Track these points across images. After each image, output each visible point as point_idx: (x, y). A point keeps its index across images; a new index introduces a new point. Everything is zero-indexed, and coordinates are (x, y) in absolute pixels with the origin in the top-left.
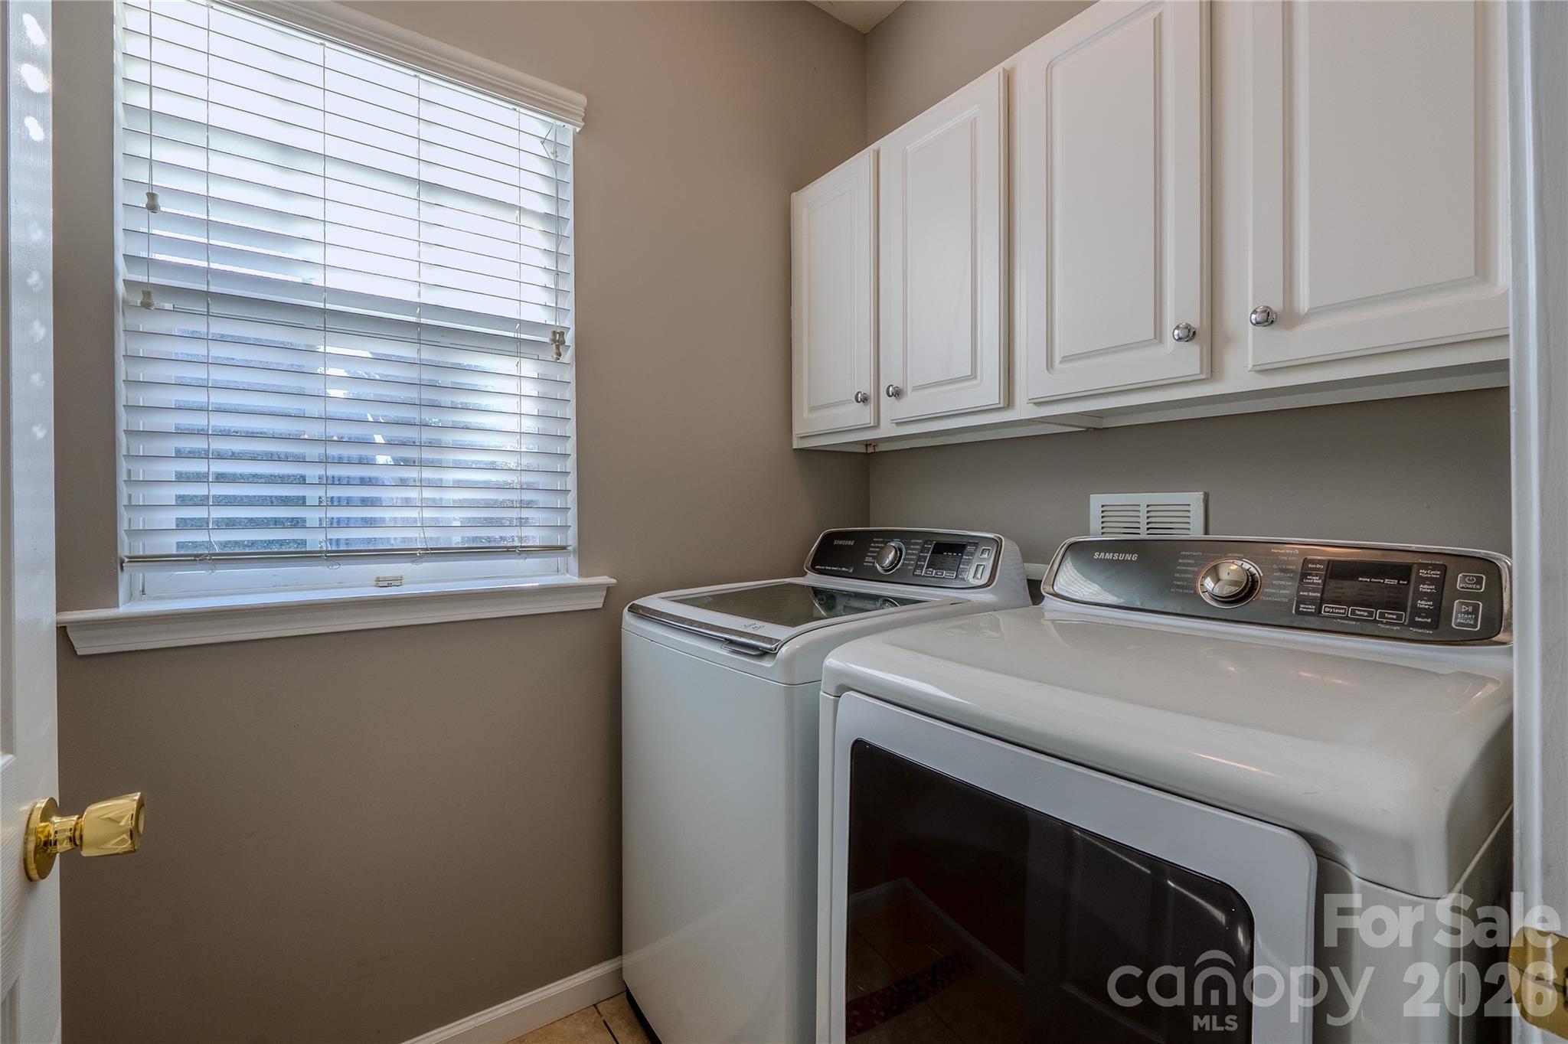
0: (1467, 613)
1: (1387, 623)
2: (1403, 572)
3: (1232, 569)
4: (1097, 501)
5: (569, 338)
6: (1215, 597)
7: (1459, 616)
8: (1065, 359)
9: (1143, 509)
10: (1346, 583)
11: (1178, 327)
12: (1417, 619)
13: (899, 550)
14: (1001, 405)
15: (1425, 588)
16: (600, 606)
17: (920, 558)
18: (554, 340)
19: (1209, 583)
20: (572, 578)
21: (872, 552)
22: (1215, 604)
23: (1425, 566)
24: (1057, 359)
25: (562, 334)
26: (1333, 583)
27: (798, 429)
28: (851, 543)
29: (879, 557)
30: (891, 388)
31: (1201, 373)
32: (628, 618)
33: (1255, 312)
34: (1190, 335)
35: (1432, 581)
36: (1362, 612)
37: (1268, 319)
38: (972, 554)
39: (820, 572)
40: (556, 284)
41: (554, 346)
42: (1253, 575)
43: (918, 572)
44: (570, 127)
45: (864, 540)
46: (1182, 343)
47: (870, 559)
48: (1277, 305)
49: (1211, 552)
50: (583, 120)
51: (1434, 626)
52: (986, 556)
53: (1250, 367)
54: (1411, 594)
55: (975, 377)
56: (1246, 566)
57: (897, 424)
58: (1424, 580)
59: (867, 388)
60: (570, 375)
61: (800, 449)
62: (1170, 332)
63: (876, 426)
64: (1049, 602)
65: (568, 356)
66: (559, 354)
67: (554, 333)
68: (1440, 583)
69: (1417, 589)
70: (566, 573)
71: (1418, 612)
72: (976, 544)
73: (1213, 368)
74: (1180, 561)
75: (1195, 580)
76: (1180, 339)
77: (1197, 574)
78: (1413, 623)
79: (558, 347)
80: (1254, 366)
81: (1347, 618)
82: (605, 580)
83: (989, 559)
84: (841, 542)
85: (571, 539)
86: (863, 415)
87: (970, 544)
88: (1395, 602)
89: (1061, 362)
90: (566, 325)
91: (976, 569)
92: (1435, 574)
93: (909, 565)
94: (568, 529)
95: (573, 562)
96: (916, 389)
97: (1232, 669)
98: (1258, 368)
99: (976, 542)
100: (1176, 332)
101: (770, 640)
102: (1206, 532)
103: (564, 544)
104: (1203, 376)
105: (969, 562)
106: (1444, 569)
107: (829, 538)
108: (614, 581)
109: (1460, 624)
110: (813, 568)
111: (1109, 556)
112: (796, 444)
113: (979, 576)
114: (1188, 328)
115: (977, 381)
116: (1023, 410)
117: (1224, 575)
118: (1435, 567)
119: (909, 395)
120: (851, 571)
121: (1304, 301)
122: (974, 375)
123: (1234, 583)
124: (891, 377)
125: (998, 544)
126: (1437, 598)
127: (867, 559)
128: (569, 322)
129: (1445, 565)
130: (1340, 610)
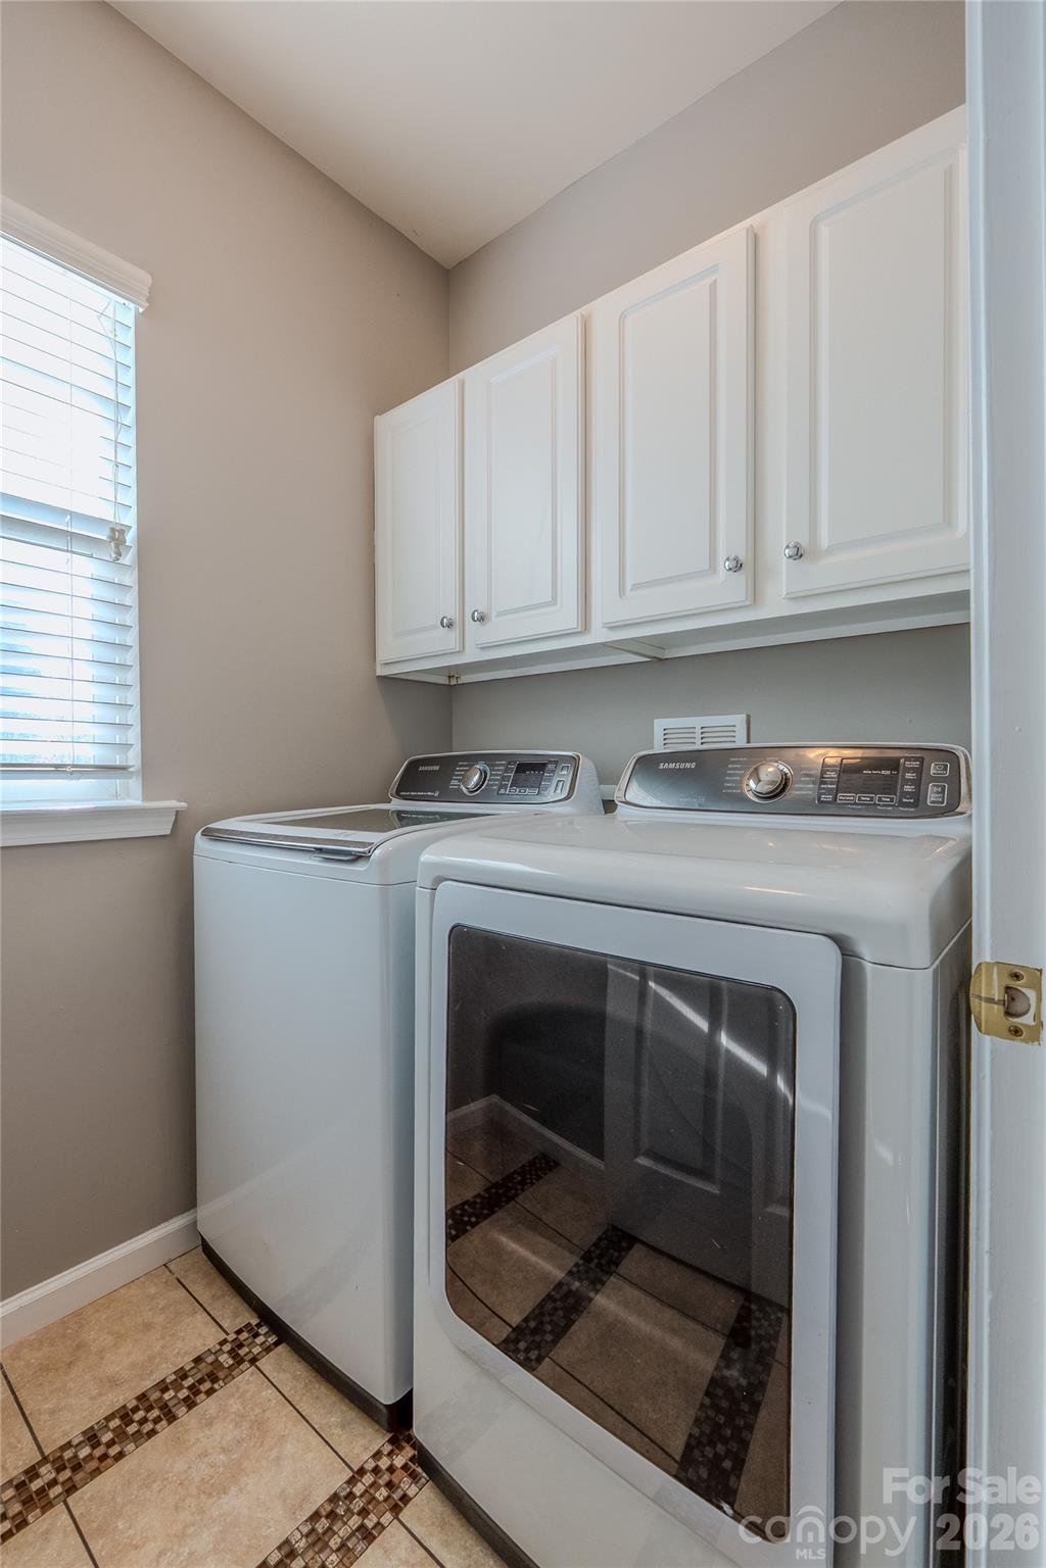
0: (938, 793)
1: (884, 805)
2: (893, 764)
3: (770, 771)
4: (660, 725)
5: (130, 537)
6: (758, 795)
7: (932, 795)
8: (635, 587)
9: (698, 731)
10: (855, 776)
11: (728, 559)
12: (904, 800)
13: (484, 774)
14: (579, 630)
15: (909, 776)
16: (168, 832)
17: (503, 778)
18: (112, 538)
19: (752, 784)
20: (135, 801)
21: (458, 775)
22: (757, 800)
23: (908, 759)
24: (628, 586)
25: (122, 532)
26: (845, 777)
27: (383, 655)
28: (437, 768)
29: (464, 780)
30: (476, 614)
31: (747, 599)
32: (201, 844)
33: (788, 547)
34: (738, 566)
35: (913, 770)
36: (865, 798)
37: (798, 554)
38: (553, 772)
39: (405, 798)
40: (115, 476)
41: (112, 544)
42: (786, 774)
43: (502, 791)
44: (132, 306)
45: (449, 765)
46: (731, 572)
47: (456, 782)
48: (804, 543)
49: (753, 757)
50: (147, 300)
51: (915, 805)
52: (565, 772)
53: (784, 593)
54: (900, 781)
55: (555, 604)
56: (781, 767)
57: (482, 648)
58: (908, 770)
59: (452, 612)
60: (130, 579)
61: (384, 677)
62: (723, 565)
63: (461, 652)
64: (622, 809)
65: (128, 558)
66: (119, 554)
67: (113, 530)
68: (919, 771)
69: (903, 776)
70: (129, 794)
71: (905, 794)
72: (556, 762)
73: (755, 595)
74: (730, 766)
75: (741, 781)
76: (730, 569)
77: (742, 776)
78: (902, 804)
79: (117, 546)
80: (788, 594)
81: (855, 804)
82: (174, 804)
83: (568, 775)
84: (426, 768)
85: (133, 758)
86: (447, 640)
87: (550, 762)
88: (889, 787)
89: (632, 590)
90: (126, 522)
91: (555, 787)
92: (916, 764)
93: (492, 785)
94: (129, 750)
95: (135, 784)
96: (499, 614)
97: (771, 844)
98: (794, 595)
99: (557, 761)
100: (727, 563)
101: (363, 844)
102: (748, 742)
103: (124, 764)
104: (748, 603)
105: (550, 780)
106: (922, 760)
107: (414, 766)
108: (184, 805)
109: (933, 802)
110: (398, 794)
111: (672, 766)
112: (381, 671)
113: (559, 791)
114: (736, 559)
115: (558, 607)
116: (598, 635)
117: (763, 776)
118: (916, 759)
119: (493, 618)
120: (436, 795)
121: (824, 541)
122: (554, 601)
123: (772, 783)
124: (476, 602)
125: (575, 760)
126: (917, 783)
127: (453, 782)
128: (130, 519)
129: (923, 755)
130: (850, 796)
